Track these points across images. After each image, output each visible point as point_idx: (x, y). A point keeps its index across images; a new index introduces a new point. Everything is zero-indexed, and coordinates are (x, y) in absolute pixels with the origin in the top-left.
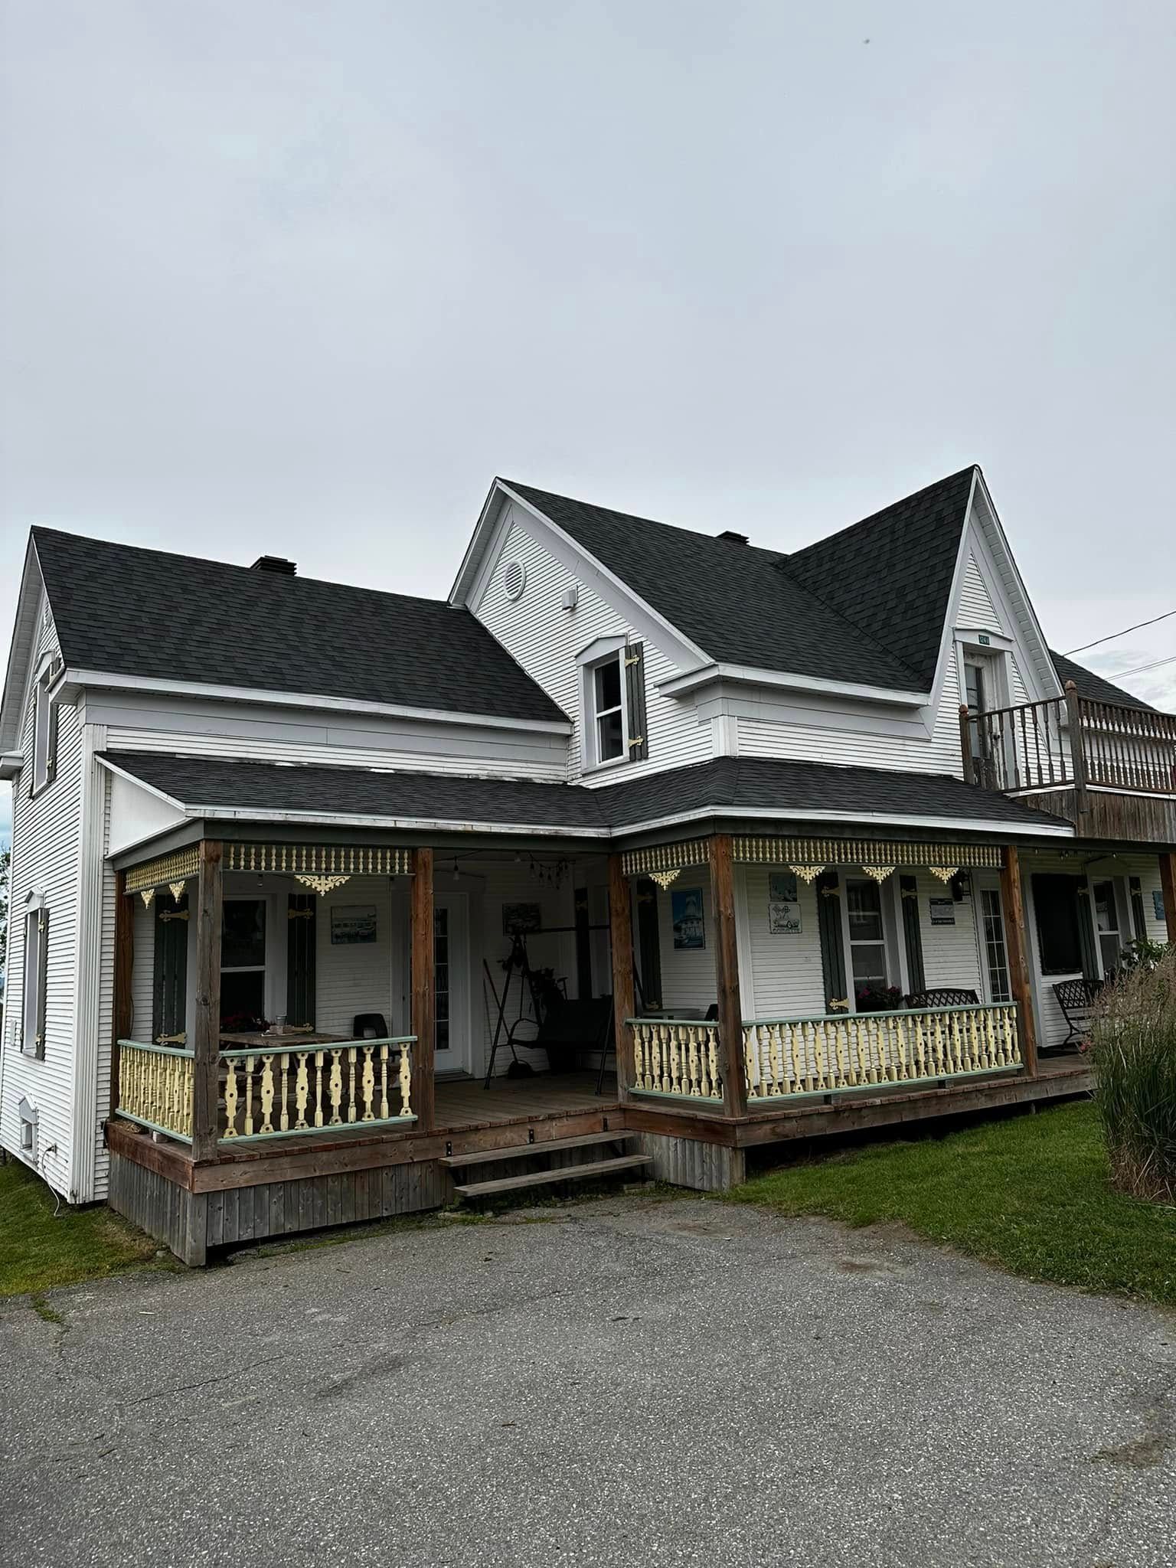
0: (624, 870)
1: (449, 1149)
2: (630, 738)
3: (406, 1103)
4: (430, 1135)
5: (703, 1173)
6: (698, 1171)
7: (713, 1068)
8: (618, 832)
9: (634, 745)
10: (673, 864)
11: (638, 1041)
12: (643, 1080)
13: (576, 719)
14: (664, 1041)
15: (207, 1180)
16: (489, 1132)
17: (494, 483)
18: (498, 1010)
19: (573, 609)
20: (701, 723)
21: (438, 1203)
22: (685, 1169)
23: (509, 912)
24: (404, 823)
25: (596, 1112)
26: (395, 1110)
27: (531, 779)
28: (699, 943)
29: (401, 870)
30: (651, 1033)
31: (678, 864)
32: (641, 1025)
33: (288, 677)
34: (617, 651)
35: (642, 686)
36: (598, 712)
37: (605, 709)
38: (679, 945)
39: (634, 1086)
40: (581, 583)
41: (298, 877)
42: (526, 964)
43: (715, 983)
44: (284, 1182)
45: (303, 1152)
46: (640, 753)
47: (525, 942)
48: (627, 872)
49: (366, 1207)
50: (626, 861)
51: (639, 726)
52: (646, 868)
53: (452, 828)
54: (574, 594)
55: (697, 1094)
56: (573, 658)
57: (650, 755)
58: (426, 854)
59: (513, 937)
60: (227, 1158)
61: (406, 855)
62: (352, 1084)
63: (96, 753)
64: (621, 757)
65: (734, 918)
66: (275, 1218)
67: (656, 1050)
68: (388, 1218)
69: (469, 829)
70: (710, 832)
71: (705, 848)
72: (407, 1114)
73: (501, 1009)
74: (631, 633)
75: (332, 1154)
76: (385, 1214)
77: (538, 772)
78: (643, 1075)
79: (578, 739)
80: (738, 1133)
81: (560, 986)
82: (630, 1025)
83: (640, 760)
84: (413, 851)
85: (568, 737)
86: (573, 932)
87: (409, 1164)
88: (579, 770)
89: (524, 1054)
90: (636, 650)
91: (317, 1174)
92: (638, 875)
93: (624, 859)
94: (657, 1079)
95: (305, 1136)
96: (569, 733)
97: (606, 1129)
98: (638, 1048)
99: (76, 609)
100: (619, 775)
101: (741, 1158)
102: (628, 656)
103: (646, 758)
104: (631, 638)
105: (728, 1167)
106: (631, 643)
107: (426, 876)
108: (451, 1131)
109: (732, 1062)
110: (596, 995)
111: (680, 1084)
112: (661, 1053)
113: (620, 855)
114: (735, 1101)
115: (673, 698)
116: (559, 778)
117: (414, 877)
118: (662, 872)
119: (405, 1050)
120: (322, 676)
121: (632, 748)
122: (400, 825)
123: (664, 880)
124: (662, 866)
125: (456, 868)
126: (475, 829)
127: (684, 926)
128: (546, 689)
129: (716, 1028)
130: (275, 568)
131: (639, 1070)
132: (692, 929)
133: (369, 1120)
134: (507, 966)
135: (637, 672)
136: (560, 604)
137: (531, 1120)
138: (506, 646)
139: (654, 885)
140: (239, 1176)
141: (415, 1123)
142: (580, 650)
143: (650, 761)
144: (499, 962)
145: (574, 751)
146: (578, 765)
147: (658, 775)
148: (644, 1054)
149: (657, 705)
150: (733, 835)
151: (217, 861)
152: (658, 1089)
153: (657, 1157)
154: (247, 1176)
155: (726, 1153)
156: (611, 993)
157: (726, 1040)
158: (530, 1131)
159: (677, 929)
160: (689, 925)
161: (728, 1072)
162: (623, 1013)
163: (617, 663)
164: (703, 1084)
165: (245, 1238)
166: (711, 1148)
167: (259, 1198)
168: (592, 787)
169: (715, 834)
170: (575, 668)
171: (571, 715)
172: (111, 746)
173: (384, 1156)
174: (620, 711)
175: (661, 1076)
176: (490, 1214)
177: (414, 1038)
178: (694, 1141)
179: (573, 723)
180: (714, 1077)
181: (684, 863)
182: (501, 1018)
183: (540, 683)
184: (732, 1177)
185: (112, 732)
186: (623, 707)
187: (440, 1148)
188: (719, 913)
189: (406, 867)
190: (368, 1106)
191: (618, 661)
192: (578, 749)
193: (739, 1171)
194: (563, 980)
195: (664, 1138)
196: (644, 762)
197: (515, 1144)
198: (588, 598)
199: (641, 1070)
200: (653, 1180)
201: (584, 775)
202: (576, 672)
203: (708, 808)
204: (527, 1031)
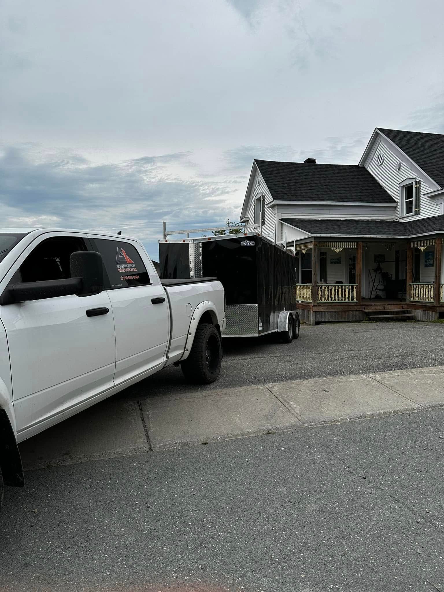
0: (411, 246)
1: (365, 309)
2: (415, 208)
3: (355, 298)
4: (360, 305)
5: (428, 318)
6: (426, 317)
7: (432, 294)
8: (410, 237)
9: (416, 211)
10: (425, 245)
11: (412, 288)
12: (413, 298)
13: (398, 202)
14: (420, 288)
15: (315, 309)
16: (374, 306)
17: (375, 129)
18: (373, 283)
19: (399, 169)
20: (437, 205)
21: (362, 320)
22: (423, 316)
23: (376, 257)
24: (356, 236)
25: (400, 304)
26: (353, 299)
27: (384, 220)
28: (432, 265)
29: (354, 247)
30: (416, 287)
31: (426, 245)
32: (414, 285)
33: (320, 197)
34: (413, 183)
35: (419, 193)
36: (405, 200)
37: (408, 199)
38: (426, 266)
39: (411, 299)
40: (402, 161)
41: (332, 249)
42: (381, 271)
43: (434, 274)
44: (330, 311)
45: (334, 306)
46: (418, 213)
47: (381, 265)
48: (412, 247)
49: (346, 319)
50: (412, 244)
51: (418, 205)
52: (418, 246)
53: (367, 237)
54: (399, 165)
55: (427, 300)
56: (398, 184)
57: (421, 213)
58: (360, 243)
59: (378, 263)
60: (319, 305)
61: (356, 243)
62: (343, 293)
63: (279, 220)
64: (412, 214)
65: (440, 259)
66: (328, 318)
67: (417, 290)
68: (351, 321)
69: (371, 237)
70: (436, 237)
71: (434, 241)
72: (355, 300)
73: (374, 283)
74: (417, 177)
75: (340, 307)
76: (350, 320)
77: (386, 218)
78: (413, 297)
79: (399, 208)
80: (437, 308)
81: (390, 276)
82: (411, 285)
83: (418, 215)
84: (357, 243)
85: (396, 207)
86: (395, 262)
87: (355, 311)
88: (399, 217)
89: (380, 293)
90: (419, 182)
91: (337, 310)
92: (415, 248)
93: (411, 243)
94: (417, 297)
95: (334, 303)
96: (396, 206)
97: (403, 308)
98: (412, 291)
99: (271, 183)
100: (411, 219)
101: (437, 314)
102: (416, 184)
103: (420, 214)
104: (417, 179)
105: (434, 315)
106: (417, 181)
107: (360, 248)
108: (365, 305)
109: (437, 293)
110: (400, 278)
111: (423, 298)
112: (419, 291)
113: (410, 242)
114: (437, 301)
115: (430, 197)
116: (392, 219)
117: (357, 249)
118: (422, 247)
119: (355, 287)
120: (328, 195)
121: (415, 211)
122: (355, 237)
123: (422, 249)
124: (422, 245)
125: (366, 246)
126: (373, 237)
127: (428, 261)
128: (389, 193)
129: (433, 285)
130: (311, 162)
131: (412, 295)
132: (430, 262)
133: (347, 301)
134: (376, 271)
135: (418, 189)
136: (395, 167)
137: (384, 305)
138: (377, 179)
139: (420, 251)
140: (322, 309)
141: (357, 302)
142: (402, 181)
143: (421, 215)
144: (373, 270)
145: (397, 211)
146: (399, 215)
147: (423, 219)
148: (414, 292)
149: (424, 200)
150: (442, 238)
151: (316, 245)
152: (417, 300)
153: (416, 315)
154: (323, 309)
155: (434, 313)
156: (405, 278)
157: (436, 288)
158: (384, 307)
159: (426, 261)
160: (429, 260)
161: (436, 295)
162: (409, 282)
163: (412, 186)
164: (429, 298)
165: (322, 321)
166: (430, 312)
167: (325, 314)
168: (402, 222)
169: (437, 238)
170: (399, 187)
171: (397, 201)
172: (282, 218)
173: (350, 308)
174: (412, 200)
175: (418, 297)
176: (375, 322)
177: (357, 284)
178: (426, 311)
179: (397, 203)
180: (432, 296)
181: (428, 245)
182: (374, 285)
183: (387, 191)
184: (435, 318)
185: (282, 214)
186: (413, 199)
187: (363, 308)
188: (437, 257)
189: (356, 246)
190: (347, 298)
191: (413, 185)
192: (399, 211)
193: (437, 317)
194: (391, 275)
195: (418, 310)
196: (419, 215)
197: (380, 309)
198: (404, 166)
199: (413, 295)
200: (414, 319)
201: (400, 219)
202: (399, 188)
203: (435, 232)
204: (381, 287)
